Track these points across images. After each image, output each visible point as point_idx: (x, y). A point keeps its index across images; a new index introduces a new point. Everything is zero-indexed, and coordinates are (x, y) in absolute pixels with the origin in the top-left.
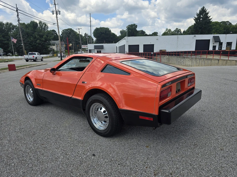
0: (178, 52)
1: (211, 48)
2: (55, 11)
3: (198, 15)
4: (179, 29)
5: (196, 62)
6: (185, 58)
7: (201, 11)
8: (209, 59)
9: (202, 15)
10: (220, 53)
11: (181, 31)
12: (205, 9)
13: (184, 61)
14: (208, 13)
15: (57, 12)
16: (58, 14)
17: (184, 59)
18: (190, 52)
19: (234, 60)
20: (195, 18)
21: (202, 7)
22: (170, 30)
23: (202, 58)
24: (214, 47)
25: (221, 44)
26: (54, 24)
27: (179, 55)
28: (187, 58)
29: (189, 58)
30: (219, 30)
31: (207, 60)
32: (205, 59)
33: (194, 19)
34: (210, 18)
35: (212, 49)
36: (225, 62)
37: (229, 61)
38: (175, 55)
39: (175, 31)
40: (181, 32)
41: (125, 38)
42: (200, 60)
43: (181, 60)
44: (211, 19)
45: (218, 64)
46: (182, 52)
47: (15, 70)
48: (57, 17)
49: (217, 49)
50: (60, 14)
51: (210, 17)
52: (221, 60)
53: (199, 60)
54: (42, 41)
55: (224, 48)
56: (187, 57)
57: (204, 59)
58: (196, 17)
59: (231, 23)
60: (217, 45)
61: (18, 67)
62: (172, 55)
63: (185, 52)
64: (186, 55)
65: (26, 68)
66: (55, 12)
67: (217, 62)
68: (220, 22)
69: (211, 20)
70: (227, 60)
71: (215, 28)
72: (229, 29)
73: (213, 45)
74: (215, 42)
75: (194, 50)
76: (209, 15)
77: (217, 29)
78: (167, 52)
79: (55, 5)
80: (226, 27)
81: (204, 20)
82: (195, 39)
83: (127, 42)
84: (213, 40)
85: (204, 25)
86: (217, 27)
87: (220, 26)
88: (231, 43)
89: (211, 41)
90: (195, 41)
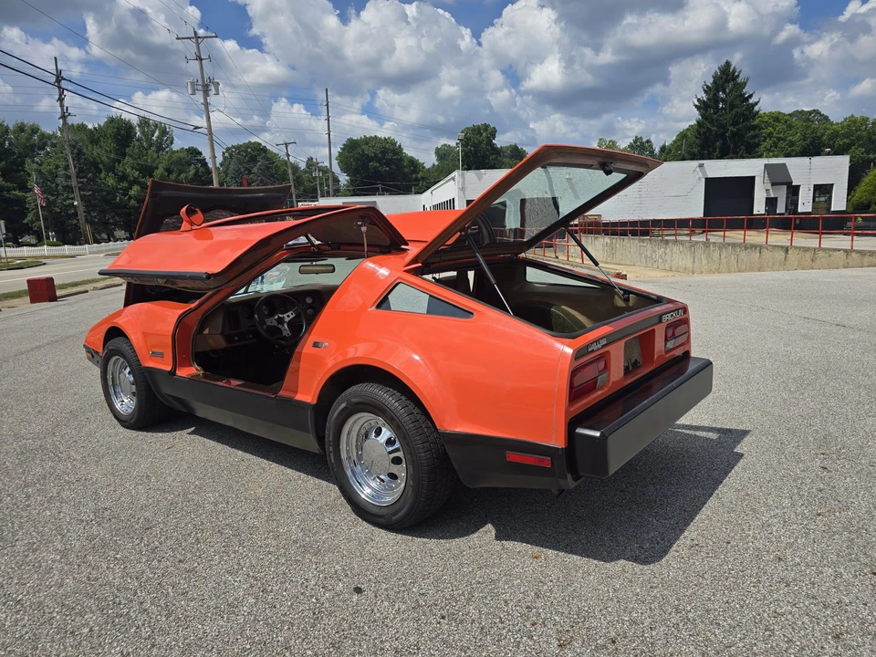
0: (644, 223)
1: (759, 207)
2: (200, 82)
3: (707, 90)
4: (644, 140)
5: (709, 256)
6: (670, 244)
7: (721, 77)
8: (754, 247)
9: (724, 92)
11: (651, 146)
12: (734, 71)
13: (666, 254)
14: (743, 84)
15: (207, 86)
16: (211, 93)
17: (666, 248)
18: (687, 221)
19: (839, 250)
20: (699, 100)
21: (723, 63)
22: (613, 144)
23: (729, 244)
24: (771, 202)
25: (793, 191)
27: (645, 233)
29: (682, 242)
30: (785, 140)
31: (746, 248)
32: (739, 245)
33: (696, 106)
34: (751, 101)
35: (763, 212)
36: (809, 255)
37: (821, 254)
38: (634, 234)
41: (452, 175)
42: (720, 248)
43: (655, 252)
44: (756, 103)
45: (784, 265)
46: (656, 223)
47: (54, 298)
48: (206, 104)
49: (781, 208)
50: (217, 94)
51: (751, 96)
52: (796, 248)
53: (717, 251)
56: (676, 241)
57: (734, 245)
58: (703, 96)
59: (826, 118)
60: (781, 194)
61: (63, 287)
62: (624, 234)
63: (669, 224)
64: (674, 232)
65: (95, 289)
66: (200, 87)
67: (780, 255)
68: (787, 113)
69: (756, 108)
70: (815, 249)
71: (770, 135)
72: (819, 138)
73: (765, 195)
74: (773, 184)
75: (699, 213)
76: (747, 90)
77: (779, 139)
78: (606, 224)
79: (201, 60)
80: (809, 131)
81: (732, 106)
82: (700, 175)
83: (463, 189)
84: (766, 178)
85: (733, 124)
86: (779, 132)
87: (790, 127)
88: (829, 187)
89: (758, 181)
90: (700, 182)
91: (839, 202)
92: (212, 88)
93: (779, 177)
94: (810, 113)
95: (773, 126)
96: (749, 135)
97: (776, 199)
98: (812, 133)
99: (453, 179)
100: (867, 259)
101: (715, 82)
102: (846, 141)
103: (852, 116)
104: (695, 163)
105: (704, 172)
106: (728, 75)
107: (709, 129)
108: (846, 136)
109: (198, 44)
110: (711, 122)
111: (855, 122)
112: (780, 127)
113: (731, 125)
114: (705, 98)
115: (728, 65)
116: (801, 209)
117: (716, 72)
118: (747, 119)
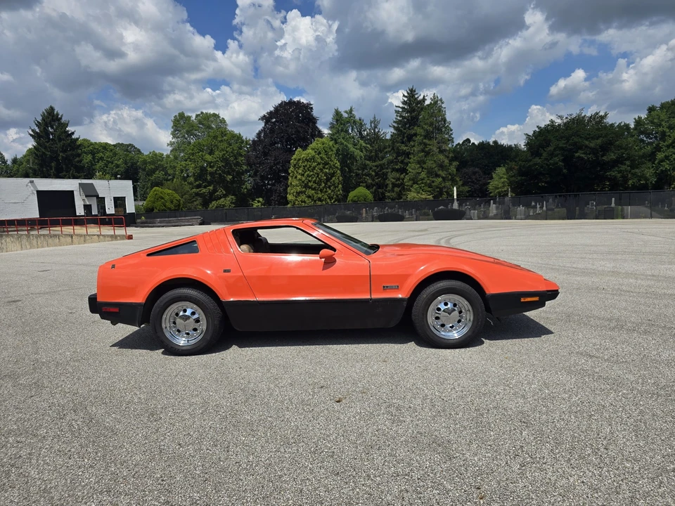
1: (80, 211)
3: (38, 124)
5: (30, 243)
6: (4, 237)
8: (55, 236)
9: (52, 128)
12: (58, 114)
14: (66, 125)
20: (34, 131)
21: (48, 107)
23: (41, 235)
24: (88, 208)
25: (101, 201)
28: (7, 236)
29: (12, 236)
30: (112, 163)
31: (51, 237)
32: (47, 235)
33: (31, 135)
34: (73, 137)
35: (83, 214)
36: (82, 238)
37: (88, 237)
40: (5, 162)
42: (37, 238)
44: (77, 139)
49: (95, 212)
51: (73, 133)
52: (77, 235)
53: (35, 240)
55: (110, 209)
57: (44, 235)
59: (139, 151)
60: (94, 203)
64: (15, 229)
67: (69, 239)
71: (102, 158)
72: (136, 164)
73: (83, 203)
74: (86, 196)
76: (70, 129)
77: (109, 162)
80: (128, 158)
81: (60, 139)
82: (32, 188)
84: (82, 192)
85: (64, 151)
86: (108, 157)
87: (115, 154)
88: (123, 199)
89: (76, 194)
90: (33, 193)
91: (130, 207)
93: (90, 192)
94: (128, 145)
95: (102, 152)
96: (76, 160)
97: (90, 205)
98: (131, 159)
100: (107, 239)
101: (43, 119)
102: (153, 167)
103: (154, 151)
104: (27, 180)
105: (35, 186)
106: (53, 116)
107: (44, 153)
108: (152, 163)
110: (45, 148)
111: (156, 155)
112: (108, 154)
113: (61, 152)
114: (38, 130)
115: (52, 109)
116: (108, 212)
117: (43, 113)
118: (73, 149)
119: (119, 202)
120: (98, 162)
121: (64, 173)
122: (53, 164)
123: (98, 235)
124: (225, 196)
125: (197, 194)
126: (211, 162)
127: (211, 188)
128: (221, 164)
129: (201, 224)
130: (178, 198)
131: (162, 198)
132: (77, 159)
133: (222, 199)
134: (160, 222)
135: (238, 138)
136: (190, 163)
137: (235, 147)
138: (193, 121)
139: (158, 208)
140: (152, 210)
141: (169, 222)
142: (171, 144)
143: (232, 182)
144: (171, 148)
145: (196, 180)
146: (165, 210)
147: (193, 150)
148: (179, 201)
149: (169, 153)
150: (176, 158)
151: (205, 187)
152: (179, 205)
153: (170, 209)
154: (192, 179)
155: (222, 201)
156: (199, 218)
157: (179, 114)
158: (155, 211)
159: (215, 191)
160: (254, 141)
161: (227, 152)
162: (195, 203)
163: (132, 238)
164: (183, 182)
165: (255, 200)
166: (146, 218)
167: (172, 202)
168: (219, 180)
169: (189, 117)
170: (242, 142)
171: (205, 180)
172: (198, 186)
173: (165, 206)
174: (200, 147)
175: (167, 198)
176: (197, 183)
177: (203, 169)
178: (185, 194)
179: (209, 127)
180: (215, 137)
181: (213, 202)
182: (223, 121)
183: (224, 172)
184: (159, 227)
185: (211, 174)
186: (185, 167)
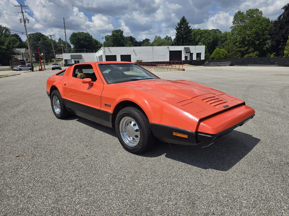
2: (23, 19)
3: (179, 24)
4: (169, 37)
7: (182, 21)
9: (183, 25)
10: (192, 63)
12: (185, 19)
14: (188, 23)
15: (25, 20)
16: (27, 22)
20: (177, 27)
21: (182, 17)
22: (160, 37)
24: (186, 57)
25: (191, 54)
26: (23, 33)
30: (208, 38)
33: (176, 29)
35: (184, 60)
36: (170, 69)
39: (165, 38)
40: (171, 40)
41: (101, 48)
46: (156, 63)
48: (25, 26)
49: (188, 59)
50: (28, 23)
51: (190, 27)
54: (4, 49)
55: (195, 58)
60: (188, 55)
66: (23, 21)
67: (167, 69)
68: (210, 30)
72: (217, 38)
73: (184, 55)
74: (186, 53)
75: (168, 60)
76: (189, 25)
77: (206, 38)
78: (144, 63)
79: (23, 13)
80: (215, 36)
81: (185, 29)
82: (168, 50)
83: (104, 52)
84: (185, 51)
86: (206, 36)
87: (210, 34)
88: (200, 54)
89: (183, 52)
90: (168, 52)
91: (203, 58)
92: (27, 21)
93: (187, 51)
94: (216, 30)
95: (205, 34)
97: (187, 56)
99: (101, 49)
100: (177, 70)
101: (180, 22)
102: (224, 39)
104: (167, 47)
105: (169, 49)
106: (184, 20)
107: (179, 36)
108: (224, 37)
109: (22, 8)
110: (179, 34)
111: (227, 33)
112: (206, 34)
113: (185, 35)
114: (178, 27)
115: (184, 17)
116: (194, 59)
117: (181, 20)
118: (189, 34)
119: (199, 55)
120: (202, 38)
121: (185, 43)
122: (181, 40)
123: (174, 69)
124: (253, 52)
125: (239, 51)
126: (249, 35)
127: (246, 48)
128: (254, 35)
129: (230, 65)
130: (226, 53)
131: (219, 53)
132: (190, 37)
133: (252, 53)
134: (213, 64)
135: (267, 20)
136: (238, 36)
137: (264, 26)
138: (244, 14)
139: (216, 58)
140: (214, 58)
141: (216, 64)
142: (232, 27)
143: (259, 44)
144: (231, 30)
145: (240, 44)
146: (219, 59)
147: (241, 29)
148: (226, 54)
149: (230, 32)
150: (233, 34)
151: (244, 47)
152: (226, 56)
153: (221, 58)
154: (238, 44)
155: (251, 54)
156: (230, 63)
157: (238, 12)
158: (215, 59)
159: (248, 49)
160: (276, 22)
161: (259, 29)
162: (237, 55)
163: (184, 70)
164: (233, 45)
165: (272, 54)
166: (208, 62)
167: (223, 55)
168: (251, 44)
169: (243, 13)
170: (269, 22)
171: (245, 44)
172: (241, 47)
173: (219, 57)
174: (245, 28)
175: (221, 53)
176: (240, 45)
177: (244, 39)
178: (233, 51)
179: (252, 17)
180: (254, 22)
181: (246, 55)
182: (261, 13)
183: (255, 40)
184: (211, 66)
185: (248, 40)
186: (236, 38)
